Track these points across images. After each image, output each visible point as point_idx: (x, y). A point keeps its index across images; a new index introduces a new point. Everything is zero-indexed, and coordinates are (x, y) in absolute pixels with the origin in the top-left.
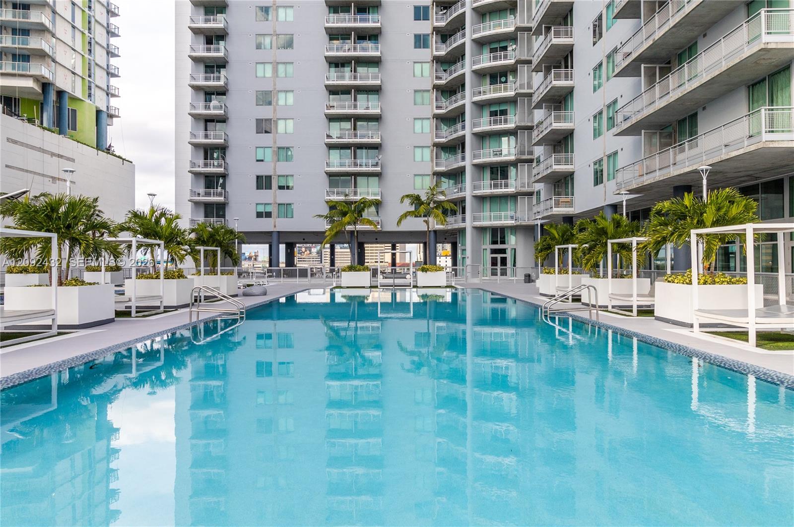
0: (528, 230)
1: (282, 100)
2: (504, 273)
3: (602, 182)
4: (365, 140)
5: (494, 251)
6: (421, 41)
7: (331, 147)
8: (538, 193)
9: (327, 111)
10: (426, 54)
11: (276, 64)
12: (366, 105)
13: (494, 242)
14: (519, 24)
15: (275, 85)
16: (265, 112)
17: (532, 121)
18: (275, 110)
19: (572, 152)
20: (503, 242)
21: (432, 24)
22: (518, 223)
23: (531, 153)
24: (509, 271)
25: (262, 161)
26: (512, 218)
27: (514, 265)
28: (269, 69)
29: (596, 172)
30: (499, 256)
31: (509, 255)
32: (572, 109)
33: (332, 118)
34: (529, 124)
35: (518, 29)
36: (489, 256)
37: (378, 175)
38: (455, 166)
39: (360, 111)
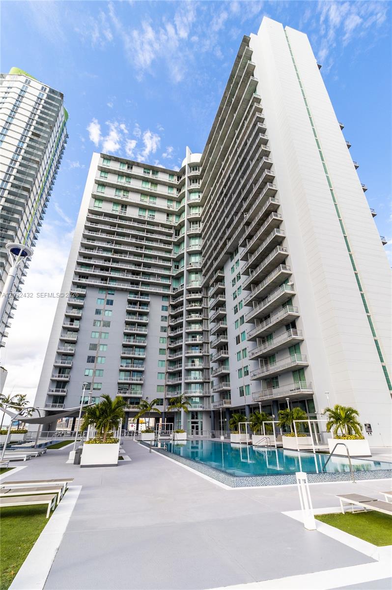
0: (208, 413)
1: (101, 348)
2: (197, 433)
3: (243, 395)
4: (137, 369)
5: (193, 423)
6: (164, 329)
7: (121, 371)
8: (213, 396)
9: (122, 355)
10: (165, 335)
11: (101, 333)
12: (138, 354)
13: (193, 418)
14: (204, 329)
15: (99, 342)
16: (93, 353)
17: (209, 366)
18: (97, 353)
19: (229, 381)
20: (197, 418)
21: (169, 323)
22: (204, 410)
23: (209, 379)
24: (200, 433)
25: (88, 375)
26: (201, 407)
27: (202, 430)
28: (97, 335)
29: (241, 391)
30: (195, 425)
31: (199, 425)
32: (228, 365)
33: (123, 358)
34: (208, 367)
35: (203, 331)
36: (191, 425)
37: (141, 385)
38: (177, 382)
39: (136, 356)
